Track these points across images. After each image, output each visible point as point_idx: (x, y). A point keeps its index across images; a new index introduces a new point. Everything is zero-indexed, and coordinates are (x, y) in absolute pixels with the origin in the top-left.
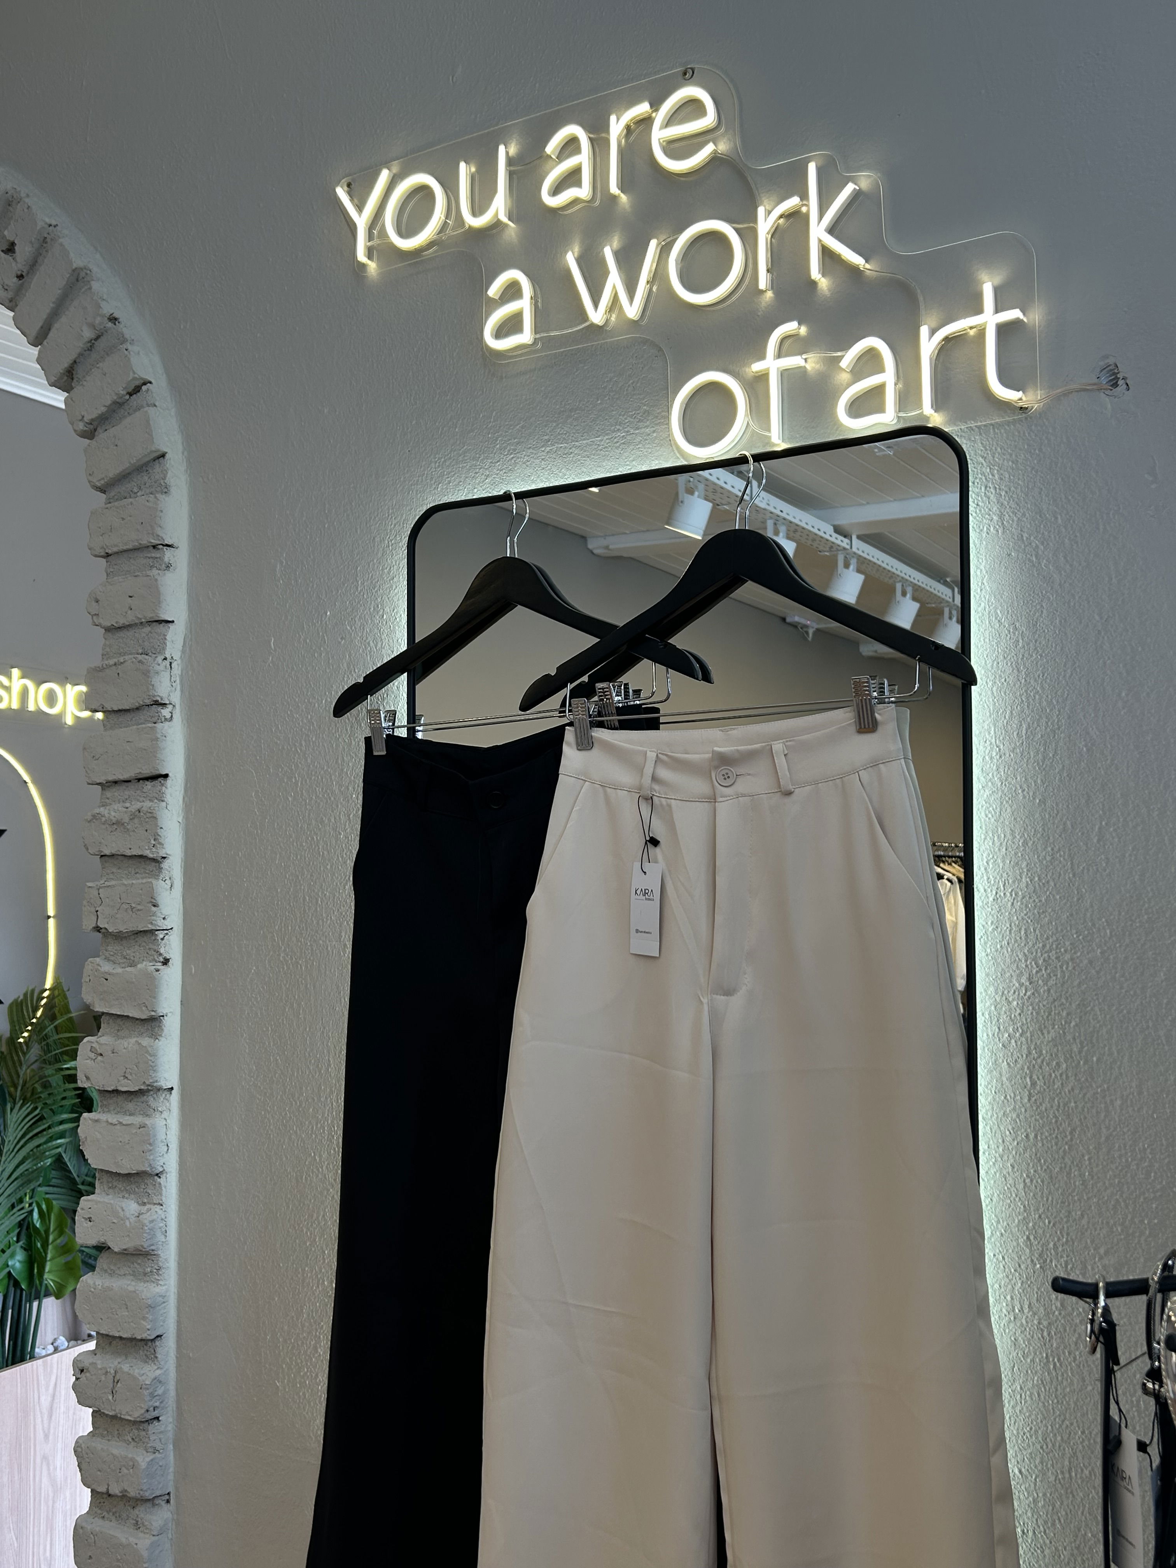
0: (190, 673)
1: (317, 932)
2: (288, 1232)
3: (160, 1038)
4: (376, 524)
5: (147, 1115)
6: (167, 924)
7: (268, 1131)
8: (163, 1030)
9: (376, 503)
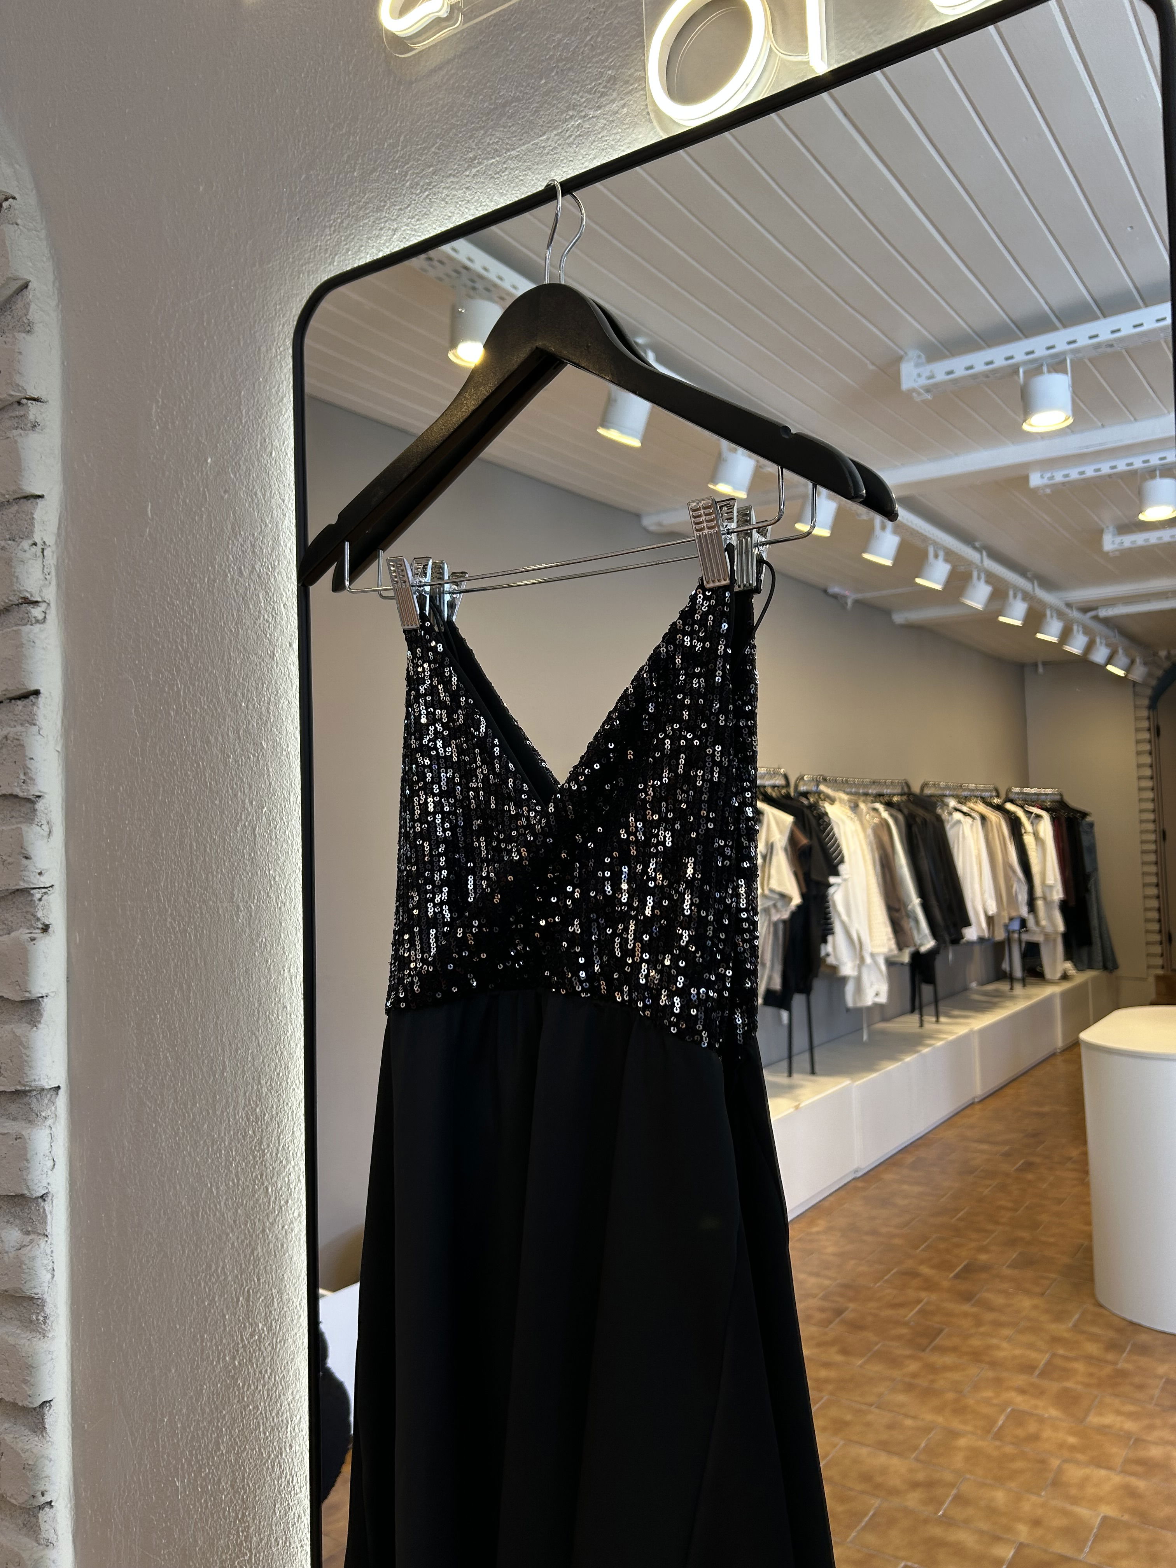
0: (66, 561)
1: (206, 889)
2: (185, 1284)
3: (40, 1026)
4: (261, 329)
5: (30, 1121)
6: (44, 881)
7: (159, 1149)
8: (41, 1015)
9: (261, 300)
